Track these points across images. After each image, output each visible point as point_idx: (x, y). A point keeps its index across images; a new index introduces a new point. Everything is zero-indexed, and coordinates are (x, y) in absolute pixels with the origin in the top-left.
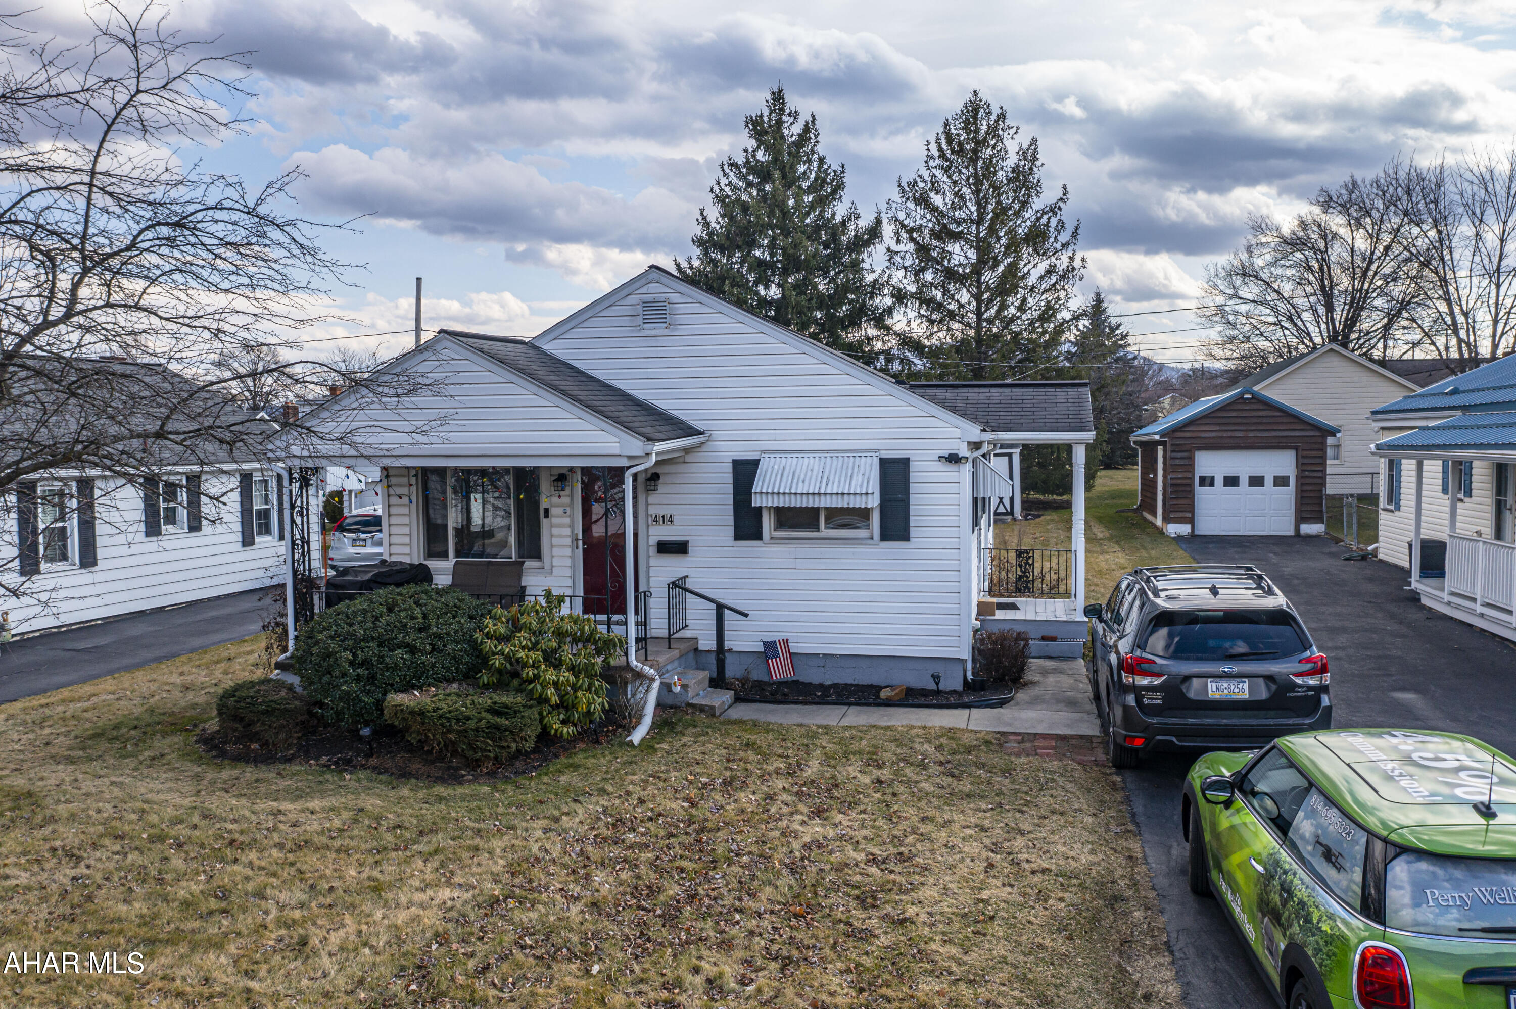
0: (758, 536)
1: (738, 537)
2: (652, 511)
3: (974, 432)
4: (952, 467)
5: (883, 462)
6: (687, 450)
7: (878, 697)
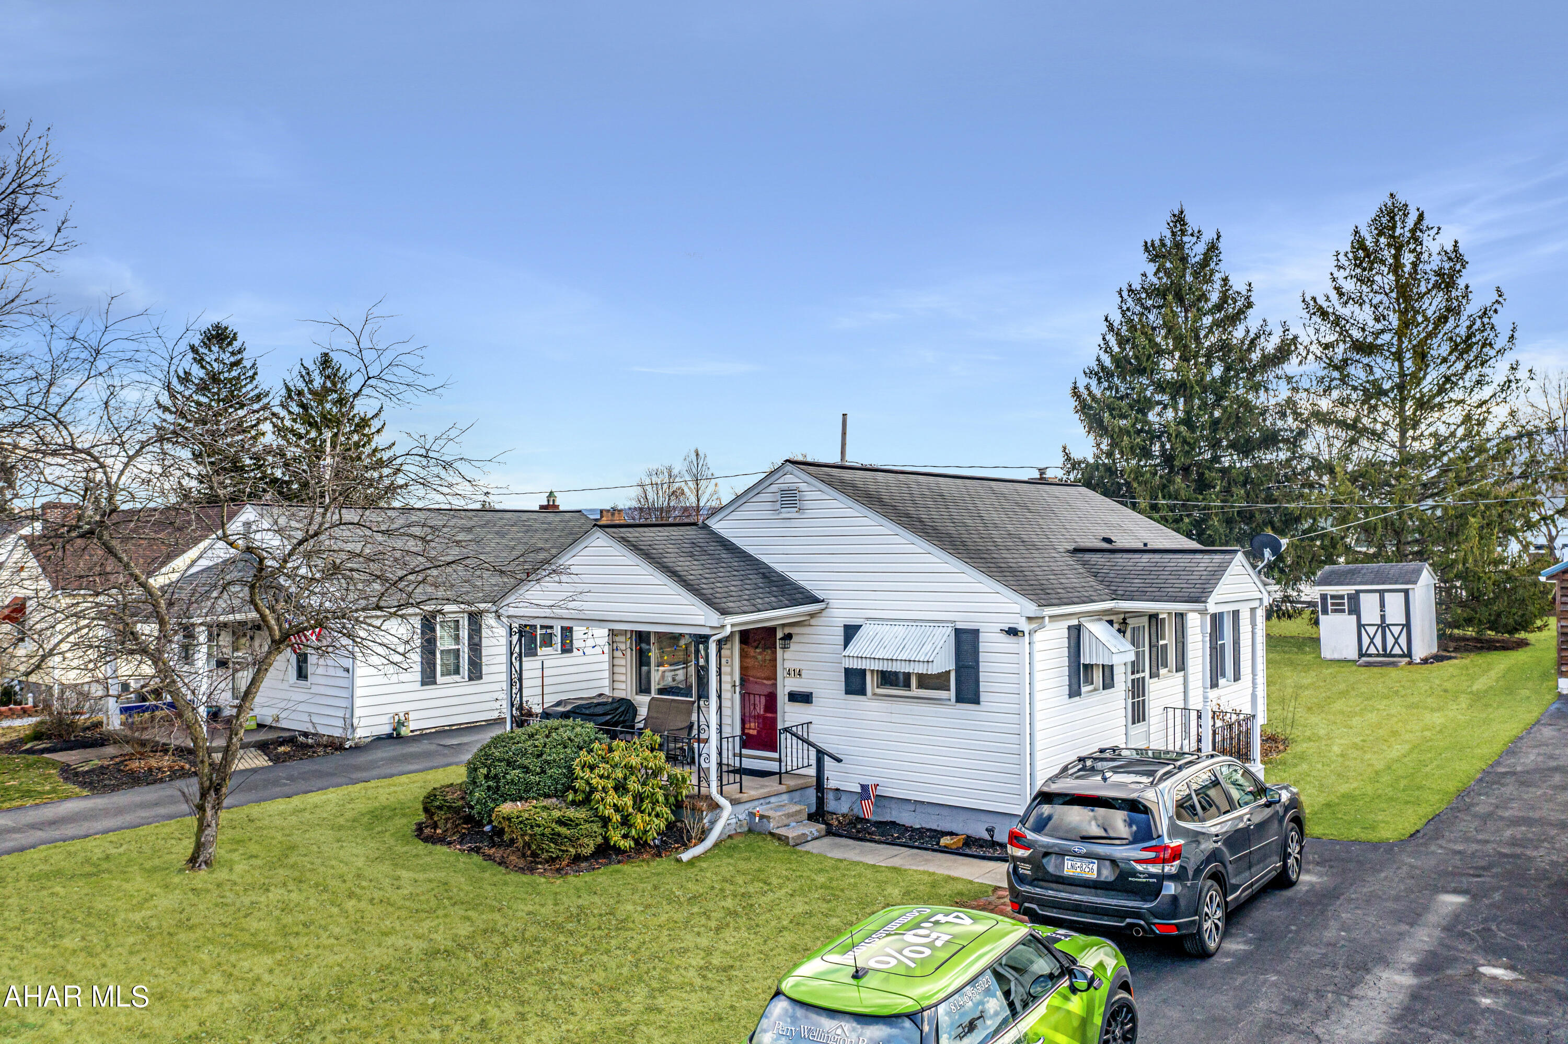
0: (862, 692)
1: (848, 692)
2: (788, 665)
3: (1031, 608)
4: (1012, 639)
5: (958, 632)
6: (812, 615)
7: (938, 844)
